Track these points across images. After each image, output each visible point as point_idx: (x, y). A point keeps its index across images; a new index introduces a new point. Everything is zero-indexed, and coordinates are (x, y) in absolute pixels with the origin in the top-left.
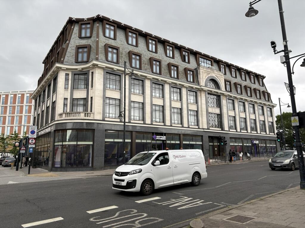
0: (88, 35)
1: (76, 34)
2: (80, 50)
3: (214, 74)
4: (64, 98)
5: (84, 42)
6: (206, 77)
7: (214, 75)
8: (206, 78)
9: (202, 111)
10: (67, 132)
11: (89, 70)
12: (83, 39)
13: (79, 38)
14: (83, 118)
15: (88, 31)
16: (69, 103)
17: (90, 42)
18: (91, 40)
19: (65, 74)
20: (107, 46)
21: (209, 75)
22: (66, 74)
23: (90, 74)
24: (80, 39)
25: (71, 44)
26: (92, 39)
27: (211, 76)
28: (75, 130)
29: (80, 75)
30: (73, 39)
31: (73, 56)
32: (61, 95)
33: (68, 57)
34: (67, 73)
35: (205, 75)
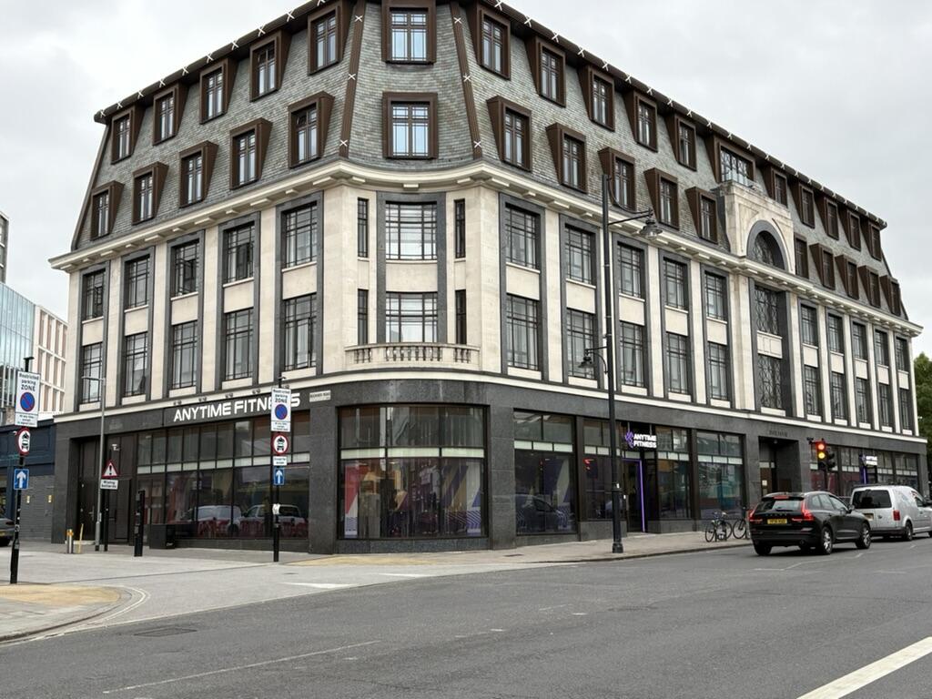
0: (420, 53)
1: (370, 44)
2: (400, 112)
3: (768, 213)
4: (359, 290)
5: (405, 82)
6: (749, 222)
7: (768, 218)
8: (751, 226)
9: (740, 347)
10: (378, 413)
11: (445, 192)
12: (400, 70)
13: (384, 64)
14: (450, 367)
15: (419, 39)
16: (375, 307)
17: (431, 85)
18: (434, 77)
19: (357, 201)
20: (502, 105)
21: (758, 218)
22: (359, 199)
23: (450, 206)
24: (390, 69)
25: (363, 86)
26: (437, 69)
27: (760, 221)
28: (408, 409)
29: (402, 207)
30: (365, 64)
31: (372, 131)
32: (349, 279)
33: (358, 134)
34: (364, 195)
35: (747, 215)
